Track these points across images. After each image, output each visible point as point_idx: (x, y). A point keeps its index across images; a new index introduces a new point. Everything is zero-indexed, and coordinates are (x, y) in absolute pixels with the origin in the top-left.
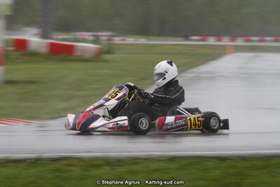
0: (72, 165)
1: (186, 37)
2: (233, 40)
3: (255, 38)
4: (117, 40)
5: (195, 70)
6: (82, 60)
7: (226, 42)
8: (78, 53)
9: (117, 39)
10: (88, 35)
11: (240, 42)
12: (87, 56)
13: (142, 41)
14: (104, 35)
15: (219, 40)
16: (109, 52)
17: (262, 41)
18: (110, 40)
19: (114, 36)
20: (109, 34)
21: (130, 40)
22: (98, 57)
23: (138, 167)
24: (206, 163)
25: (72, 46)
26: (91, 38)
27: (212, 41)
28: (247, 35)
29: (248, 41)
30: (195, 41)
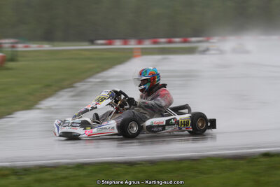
1: (92, 42)
2: (140, 43)
3: (163, 40)
4: (20, 47)
5: (101, 75)
7: (133, 44)
9: (20, 45)
11: (147, 44)
13: (47, 47)
14: (7, 43)
15: (125, 43)
16: (12, 60)
17: (170, 42)
18: (13, 47)
19: (17, 43)
20: (12, 41)
21: (34, 47)
24: (115, 169)
27: (118, 44)
28: (154, 38)
29: (155, 43)
30: (100, 45)
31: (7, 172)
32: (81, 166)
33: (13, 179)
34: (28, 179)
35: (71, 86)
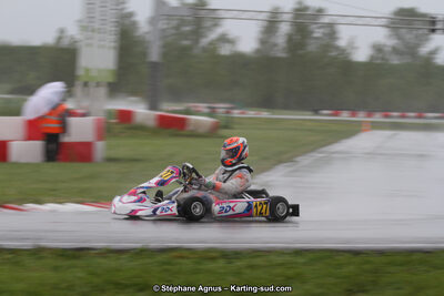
0: (182, 257)
1: (316, 112)
2: (369, 116)
3: (395, 114)
4: (236, 113)
6: (195, 135)
7: (361, 117)
8: (191, 128)
9: (236, 111)
10: (203, 107)
11: (378, 118)
12: (201, 131)
13: (265, 114)
14: (221, 107)
15: (353, 115)
16: (226, 127)
17: (403, 117)
18: (228, 112)
19: (232, 108)
20: (227, 105)
21: (251, 113)
22: (213, 132)
23: (258, 261)
25: (183, 119)
26: (206, 110)
27: (345, 116)
28: (386, 109)
29: (386, 116)
30: (325, 116)
31: (214, 254)
32: (299, 252)
33: (221, 263)
34: (239, 263)
35: (290, 160)
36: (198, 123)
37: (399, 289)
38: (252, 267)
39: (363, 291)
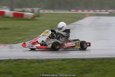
0: (23, 62)
1: (70, 10)
2: (88, 11)
3: (98, 11)
4: (41, 11)
5: (73, 23)
6: (27, 19)
7: (86, 12)
8: (25, 17)
10: (29, 9)
11: (91, 12)
12: (29, 18)
13: (52, 12)
14: (36, 9)
15: (83, 11)
16: (38, 16)
17: (101, 11)
18: (38, 11)
19: (40, 10)
20: (38, 9)
21: (47, 11)
22: (33, 18)
24: (77, 61)
25: (23, 14)
26: (31, 11)
27: (80, 12)
28: (94, 9)
29: (95, 11)
30: (73, 11)
31: (34, 61)
33: (37, 64)
34: (43, 64)
36: (28, 15)
37: (99, 72)
38: (47, 65)
39: (87, 73)
